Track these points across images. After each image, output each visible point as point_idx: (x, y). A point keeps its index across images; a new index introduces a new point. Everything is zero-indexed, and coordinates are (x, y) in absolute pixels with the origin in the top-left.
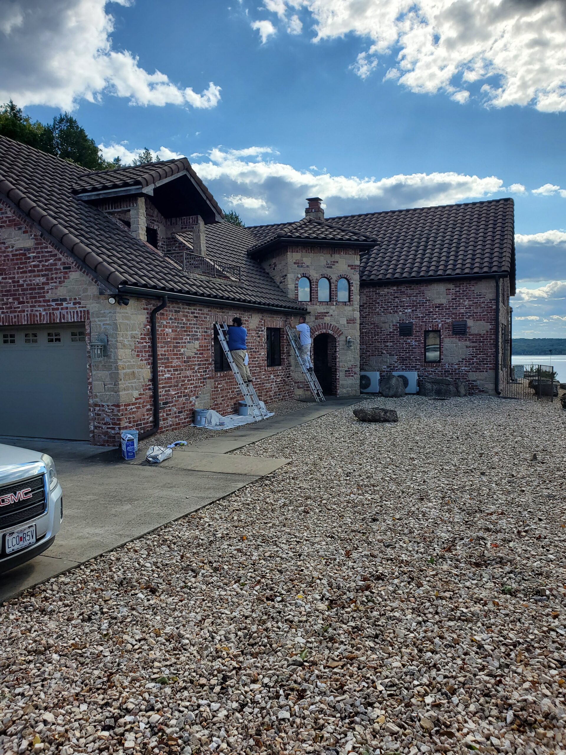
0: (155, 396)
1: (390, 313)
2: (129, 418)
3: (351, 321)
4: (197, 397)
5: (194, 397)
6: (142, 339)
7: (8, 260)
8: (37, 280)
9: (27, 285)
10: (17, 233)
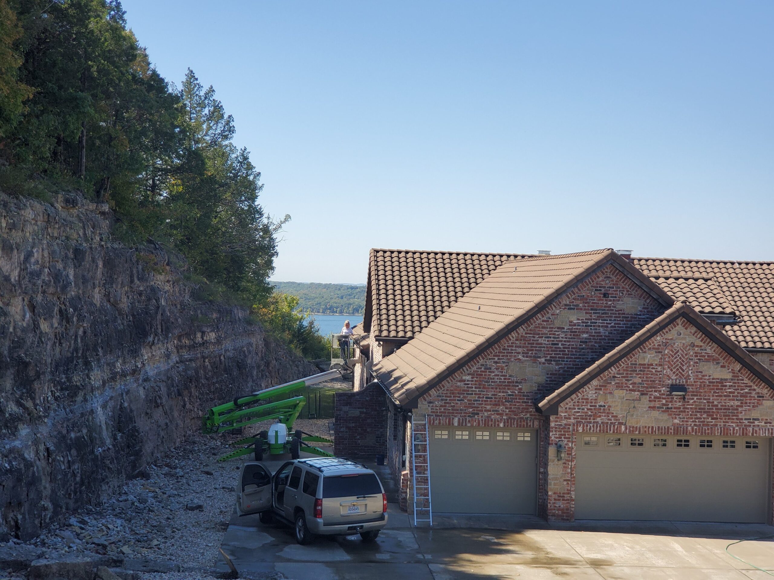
7: (704, 385)
8: (732, 403)
9: (721, 406)
10: (716, 366)
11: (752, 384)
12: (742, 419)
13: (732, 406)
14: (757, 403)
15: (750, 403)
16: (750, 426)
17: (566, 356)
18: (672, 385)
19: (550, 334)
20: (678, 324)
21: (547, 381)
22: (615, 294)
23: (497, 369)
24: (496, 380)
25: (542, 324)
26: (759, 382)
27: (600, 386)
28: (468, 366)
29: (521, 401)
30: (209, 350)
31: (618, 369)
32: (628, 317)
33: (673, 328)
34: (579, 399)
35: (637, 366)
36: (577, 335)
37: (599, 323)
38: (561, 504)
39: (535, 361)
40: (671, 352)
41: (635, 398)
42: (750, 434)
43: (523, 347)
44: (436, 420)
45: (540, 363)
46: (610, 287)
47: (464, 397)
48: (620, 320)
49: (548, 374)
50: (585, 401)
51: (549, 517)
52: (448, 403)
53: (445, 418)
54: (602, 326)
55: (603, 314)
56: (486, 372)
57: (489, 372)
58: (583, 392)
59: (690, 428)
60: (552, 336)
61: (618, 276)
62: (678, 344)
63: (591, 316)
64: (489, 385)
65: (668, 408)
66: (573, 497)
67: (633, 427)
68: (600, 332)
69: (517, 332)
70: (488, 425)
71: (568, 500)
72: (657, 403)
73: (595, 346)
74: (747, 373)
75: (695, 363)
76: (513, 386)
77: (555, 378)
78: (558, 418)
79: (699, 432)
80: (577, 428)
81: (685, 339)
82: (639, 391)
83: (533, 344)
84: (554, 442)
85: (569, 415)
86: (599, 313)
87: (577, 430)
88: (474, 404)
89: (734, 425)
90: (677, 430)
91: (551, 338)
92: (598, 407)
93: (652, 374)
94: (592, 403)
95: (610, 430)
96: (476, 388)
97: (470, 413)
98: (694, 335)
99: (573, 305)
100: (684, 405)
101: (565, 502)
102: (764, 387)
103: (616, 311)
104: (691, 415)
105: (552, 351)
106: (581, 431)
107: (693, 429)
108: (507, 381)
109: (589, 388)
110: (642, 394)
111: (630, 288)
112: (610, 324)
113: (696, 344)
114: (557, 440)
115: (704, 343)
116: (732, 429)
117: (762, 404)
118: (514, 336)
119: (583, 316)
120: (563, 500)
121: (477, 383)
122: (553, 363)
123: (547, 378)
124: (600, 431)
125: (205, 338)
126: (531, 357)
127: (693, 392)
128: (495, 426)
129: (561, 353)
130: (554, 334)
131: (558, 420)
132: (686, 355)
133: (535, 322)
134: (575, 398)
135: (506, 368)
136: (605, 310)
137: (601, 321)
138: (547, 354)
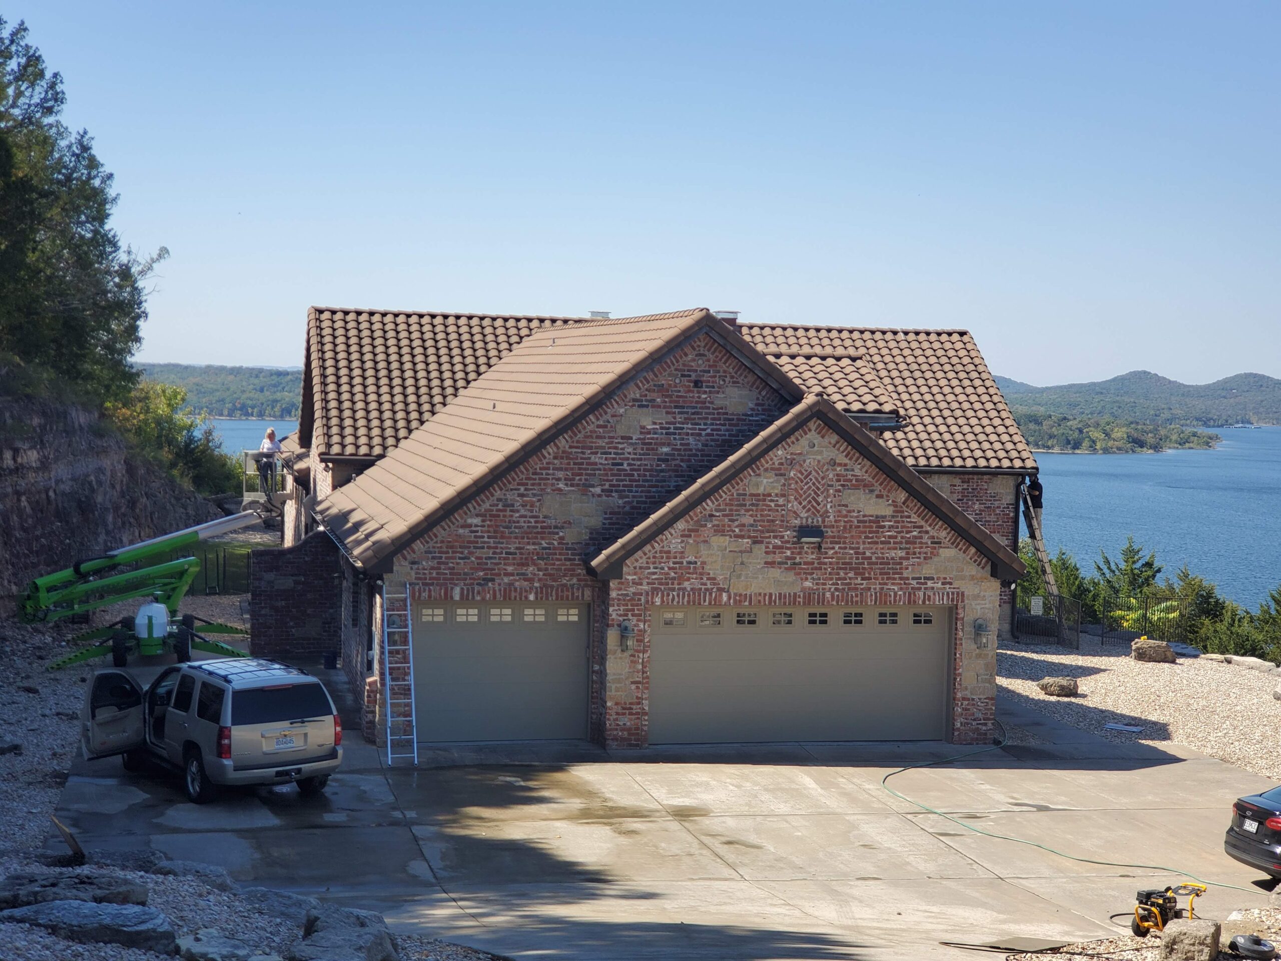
7: (851, 527)
8: (893, 553)
9: (877, 558)
10: (868, 496)
11: (923, 523)
12: (908, 579)
13: (893, 558)
14: (932, 553)
15: (920, 553)
16: (920, 588)
17: (634, 484)
18: (801, 527)
19: (609, 448)
20: (810, 430)
21: (604, 524)
22: (713, 382)
23: (523, 506)
24: (523, 524)
25: (596, 432)
26: (934, 520)
27: (689, 530)
28: (477, 502)
29: (563, 557)
30: (26, 481)
31: (716, 503)
32: (733, 420)
33: (802, 437)
34: (656, 552)
35: (747, 498)
36: (653, 449)
37: (688, 428)
38: (627, 721)
39: (585, 493)
40: (799, 475)
41: (743, 549)
42: (920, 602)
43: (566, 469)
44: (424, 591)
45: (593, 495)
46: (704, 371)
47: (470, 553)
48: (720, 424)
49: (606, 514)
50: (665, 555)
51: (608, 742)
52: (444, 563)
53: (438, 588)
54: (692, 434)
55: (693, 414)
56: (505, 511)
57: (511, 511)
58: (662, 540)
59: (828, 595)
60: (613, 451)
61: (717, 354)
62: (810, 462)
63: (675, 418)
64: (511, 533)
65: (795, 564)
66: (647, 708)
67: (740, 595)
68: (688, 444)
69: (556, 445)
70: (509, 597)
71: (638, 713)
72: (777, 556)
73: (681, 466)
74: (915, 505)
75: (837, 491)
76: (550, 533)
77: (617, 519)
78: (622, 583)
79: (842, 601)
80: (652, 598)
81: (821, 453)
82: (749, 537)
83: (582, 464)
84: (615, 623)
85: (640, 579)
86: (687, 413)
87: (653, 603)
88: (487, 564)
89: (896, 588)
90: (809, 597)
91: (610, 453)
92: (685, 563)
93: (769, 510)
94: (676, 558)
95: (705, 601)
96: (489, 537)
97: (479, 579)
98: (834, 447)
99: (646, 401)
100: (819, 558)
101: (633, 717)
102: (941, 527)
103: (714, 409)
104: (830, 574)
105: (612, 475)
106: (658, 604)
107: (833, 595)
108: (539, 525)
109: (672, 535)
110: (755, 542)
111: (736, 373)
112: (705, 430)
113: (837, 461)
114: (621, 619)
115: (851, 459)
116: (892, 594)
117: (938, 554)
118: (551, 451)
119: (663, 418)
120: (631, 714)
121: (492, 529)
122: (613, 494)
123: (605, 519)
124: (689, 602)
125: (19, 460)
126: (578, 485)
127: (834, 537)
128: (521, 599)
129: (627, 478)
130: (616, 448)
131: (623, 587)
132: (823, 478)
133: (585, 428)
134: (650, 551)
135: (538, 504)
136: (696, 408)
137: (690, 426)
138: (604, 480)
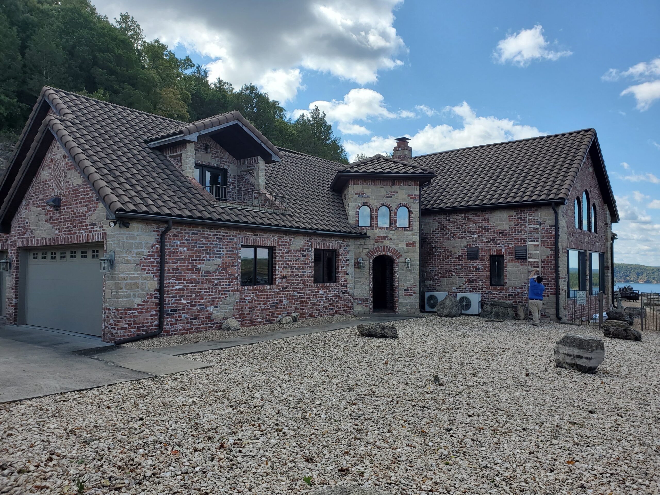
0: (161, 304)
1: (459, 238)
2: (129, 321)
3: (410, 244)
4: (216, 307)
5: (212, 307)
6: (149, 255)
7: (70, 194)
8: (83, 209)
9: (78, 213)
10: (75, 174)
12: (88, 225)
13: (83, 212)
14: (96, 207)
15: (92, 208)
16: (92, 231)
27: (26, 205)
31: (33, 189)
33: (56, 144)
35: (41, 184)
38: (10, 309)
41: (40, 213)
42: (91, 240)
58: (20, 212)
59: (62, 238)
62: (58, 158)
65: (53, 220)
72: (48, 216)
81: (61, 152)
82: (41, 206)
85: (15, 233)
89: (84, 232)
92: (25, 224)
93: (47, 190)
94: (23, 221)
100: (60, 216)
104: (63, 225)
110: (43, 209)
113: (66, 155)
116: (82, 236)
120: (11, 306)
127: (65, 202)
132: (62, 167)
134: (17, 218)
